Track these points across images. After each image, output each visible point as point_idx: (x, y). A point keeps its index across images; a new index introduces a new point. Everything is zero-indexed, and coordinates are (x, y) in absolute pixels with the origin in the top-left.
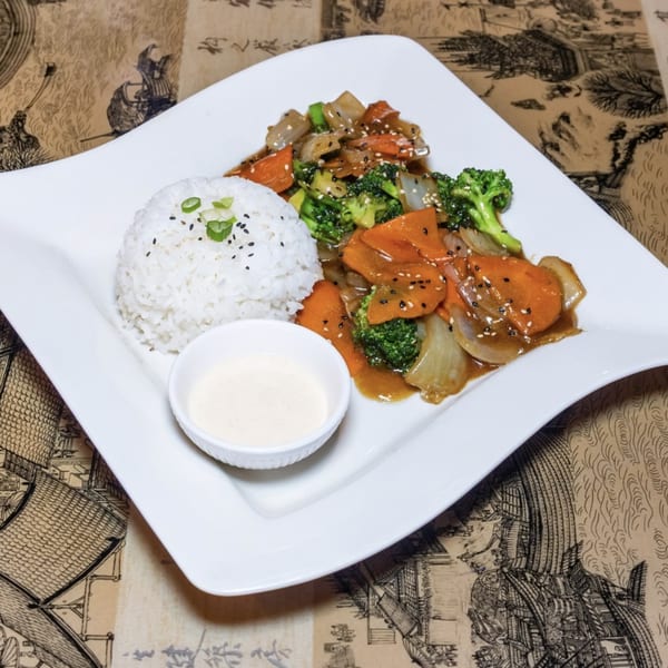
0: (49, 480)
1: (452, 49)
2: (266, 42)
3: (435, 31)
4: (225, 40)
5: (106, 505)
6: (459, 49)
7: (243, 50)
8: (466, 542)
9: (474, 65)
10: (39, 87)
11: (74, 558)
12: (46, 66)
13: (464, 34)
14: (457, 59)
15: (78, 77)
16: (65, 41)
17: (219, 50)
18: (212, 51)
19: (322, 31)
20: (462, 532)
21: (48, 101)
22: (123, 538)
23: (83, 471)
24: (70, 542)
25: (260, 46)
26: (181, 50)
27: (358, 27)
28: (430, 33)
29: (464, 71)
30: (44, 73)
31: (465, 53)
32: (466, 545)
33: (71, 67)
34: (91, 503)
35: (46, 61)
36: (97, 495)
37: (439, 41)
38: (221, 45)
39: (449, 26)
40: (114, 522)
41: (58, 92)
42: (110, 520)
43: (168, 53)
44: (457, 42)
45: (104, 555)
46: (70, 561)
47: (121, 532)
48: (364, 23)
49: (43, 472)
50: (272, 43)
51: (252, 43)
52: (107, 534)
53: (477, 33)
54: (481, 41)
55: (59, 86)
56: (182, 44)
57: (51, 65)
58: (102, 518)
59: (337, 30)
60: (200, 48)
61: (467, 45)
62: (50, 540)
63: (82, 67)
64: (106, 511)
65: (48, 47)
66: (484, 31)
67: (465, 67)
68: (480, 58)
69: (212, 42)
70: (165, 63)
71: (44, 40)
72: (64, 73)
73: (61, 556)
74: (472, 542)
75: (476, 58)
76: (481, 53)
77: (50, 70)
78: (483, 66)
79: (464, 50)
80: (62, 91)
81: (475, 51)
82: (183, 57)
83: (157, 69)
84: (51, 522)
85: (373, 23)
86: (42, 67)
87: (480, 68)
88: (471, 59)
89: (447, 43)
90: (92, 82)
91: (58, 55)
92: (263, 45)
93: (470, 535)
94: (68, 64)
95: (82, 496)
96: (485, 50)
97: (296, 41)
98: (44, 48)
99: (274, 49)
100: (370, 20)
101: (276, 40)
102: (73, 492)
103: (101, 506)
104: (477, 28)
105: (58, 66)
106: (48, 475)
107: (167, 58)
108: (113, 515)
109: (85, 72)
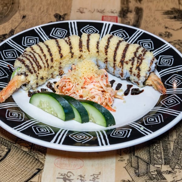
0: (16, 148)
1: (168, 14)
2: (101, 10)
3: (162, 7)
4: (86, 9)
5: (37, 157)
6: (170, 14)
7: (92, 13)
8: (174, 176)
9: (176, 19)
10: (20, 22)
11: (23, 175)
12: (22, 16)
13: (172, 9)
14: (170, 17)
15: (34, 19)
16: (30, 7)
17: (84, 12)
18: (82, 12)
19: (121, 6)
20: (172, 173)
21: (23, 26)
22: (43, 169)
23: (29, 146)
24: (22, 169)
25: (99, 11)
26: (70, 12)
27: (134, 5)
28: (160, 9)
29: (172, 21)
30: (22, 18)
31: (173, 16)
32: (174, 178)
33: (32, 16)
34: (31, 157)
35: (23, 14)
36: (33, 154)
37: (163, 11)
38: (85, 10)
39: (167, 6)
40: (39, 164)
41: (26, 24)
42: (38, 162)
43: (66, 13)
44: (170, 12)
45: (35, 175)
46: (22, 176)
47: (42, 167)
48: (136, 3)
49: (14, 145)
50: (103, 11)
51: (96, 10)
52: (36, 167)
53: (177, 9)
54: (178, 12)
55: (27, 22)
56: (71, 10)
57: (24, 15)
58: (35, 162)
59: (126, 6)
60: (77, 12)
61: (173, 13)
62: (15, 168)
63: (35, 16)
64: (37, 159)
65: (24, 10)
66: (180, 8)
67: (172, 20)
68: (178, 18)
69: (81, 10)
70: (65, 16)
71: (22, 6)
72: (29, 18)
73: (19, 174)
74: (176, 177)
75: (177, 17)
76: (178, 16)
77: (24, 17)
78: (179, 20)
79: (172, 14)
80: (28, 23)
81: (176, 15)
82: (71, 14)
83: (62, 17)
84: (16, 162)
85: (139, 4)
86: (21, 16)
87: (178, 20)
88: (175, 18)
89: (166, 12)
90: (39, 21)
91: (27, 12)
92: (100, 11)
93: (175, 174)
94: (30, 15)
95: (28, 154)
96: (180, 15)
97: (111, 10)
98: (22, 10)
99: (104, 12)
100: (138, 2)
101: (104, 9)
102: (25, 152)
103: (35, 158)
104: (177, 7)
105: (27, 16)
106: (15, 146)
107: (65, 15)
108: (39, 161)
109: (36, 18)
